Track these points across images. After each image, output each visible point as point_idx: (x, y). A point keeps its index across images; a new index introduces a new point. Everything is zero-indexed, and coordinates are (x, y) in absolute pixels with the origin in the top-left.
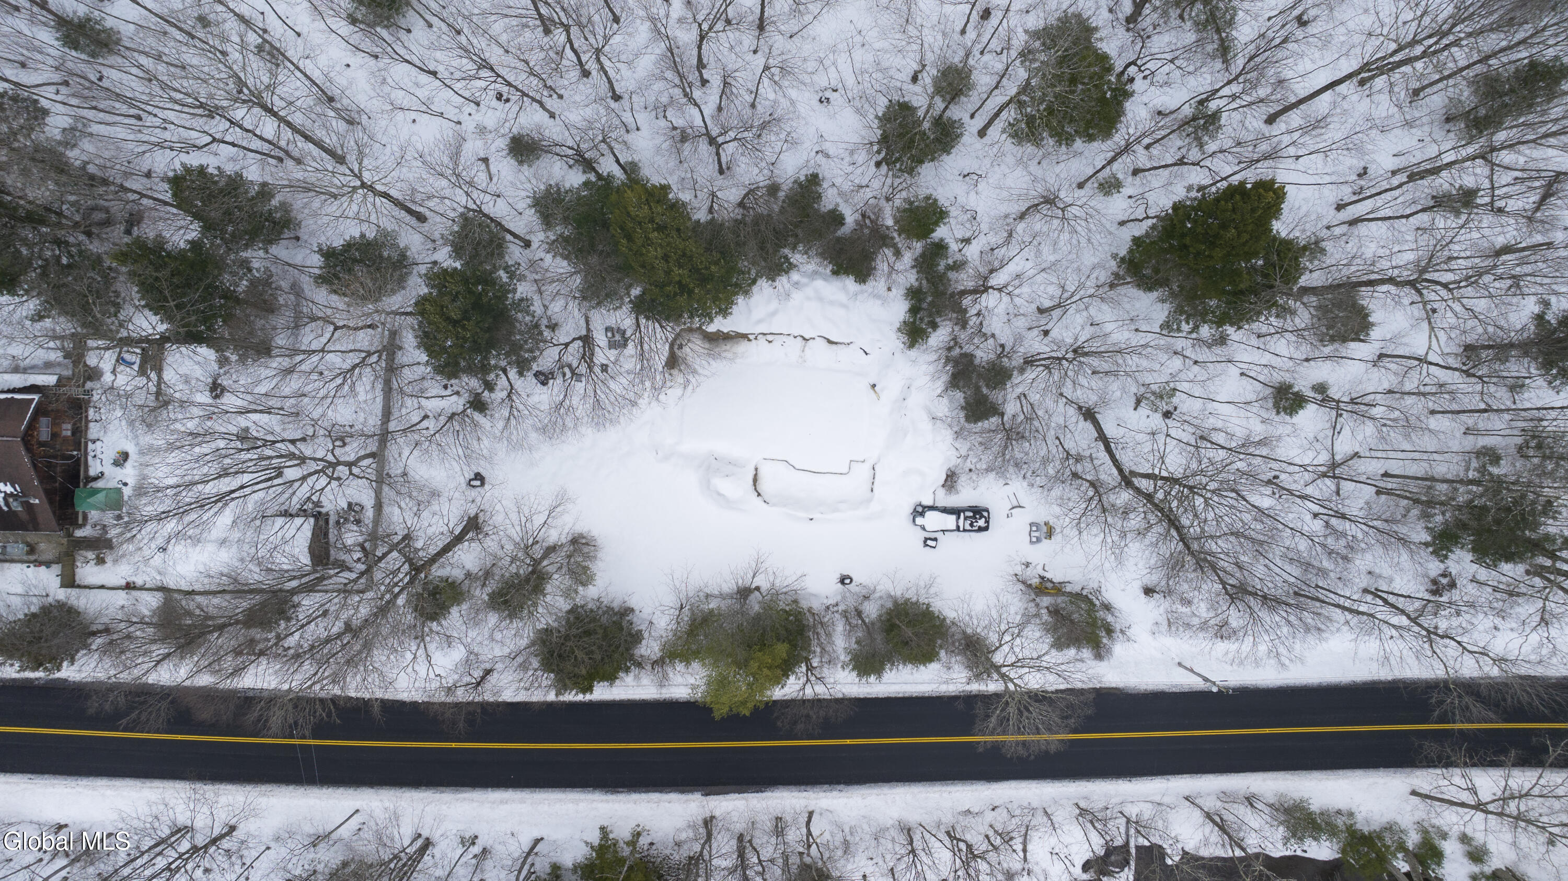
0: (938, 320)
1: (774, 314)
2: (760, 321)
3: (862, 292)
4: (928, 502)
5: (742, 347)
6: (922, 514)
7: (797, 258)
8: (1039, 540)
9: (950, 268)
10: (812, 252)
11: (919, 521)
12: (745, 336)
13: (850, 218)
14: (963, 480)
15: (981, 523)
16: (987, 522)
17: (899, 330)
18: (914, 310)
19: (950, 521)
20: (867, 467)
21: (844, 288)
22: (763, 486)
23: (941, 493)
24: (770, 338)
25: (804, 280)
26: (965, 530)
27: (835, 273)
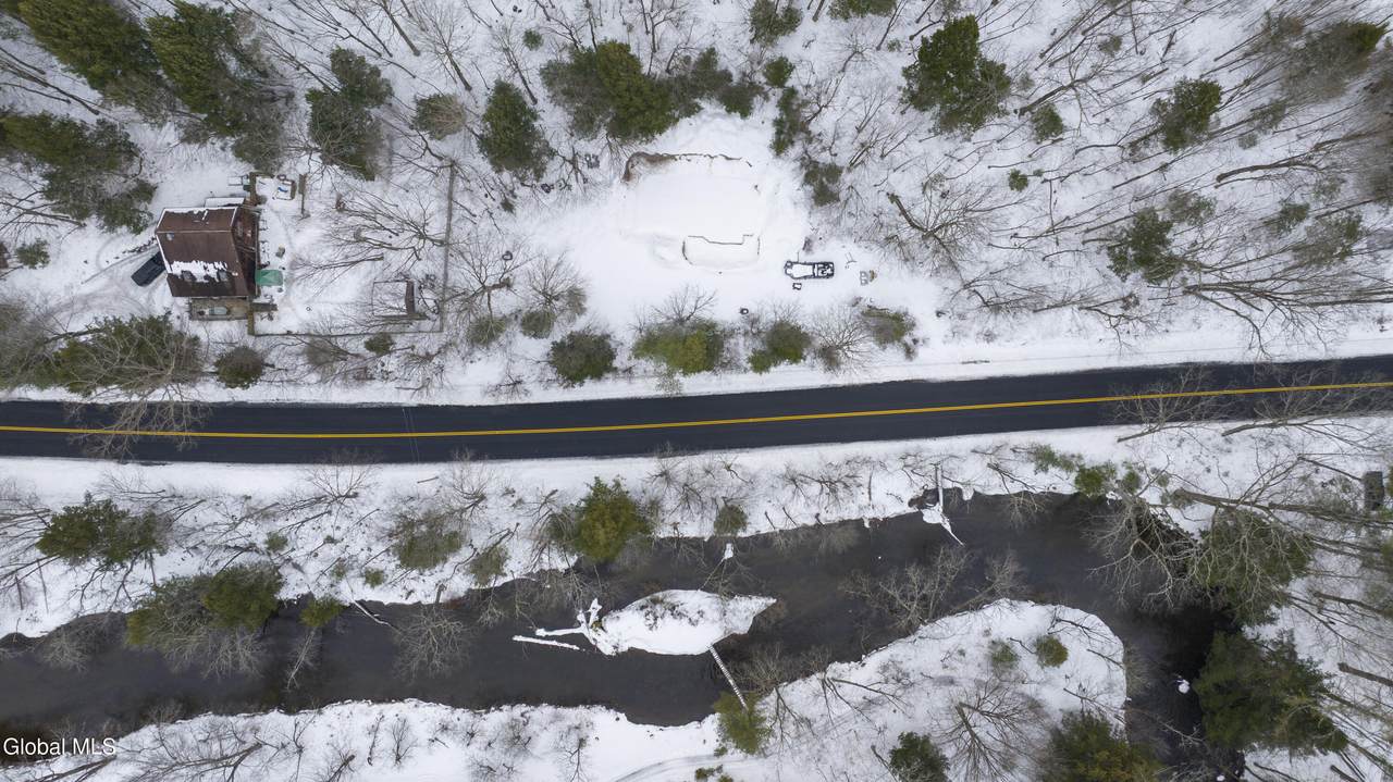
0: (794, 139)
1: (691, 141)
2: (683, 146)
3: (746, 124)
4: (794, 259)
5: (672, 164)
6: (791, 267)
7: (703, 104)
8: (866, 282)
9: (800, 106)
10: (714, 100)
11: (789, 271)
12: (673, 157)
13: (736, 78)
14: (816, 244)
15: (829, 271)
16: (833, 270)
17: (771, 147)
18: (779, 133)
19: (808, 270)
20: (754, 239)
21: (735, 124)
22: (688, 255)
23: (802, 253)
24: (689, 157)
25: (710, 119)
26: (818, 277)
27: (729, 111)
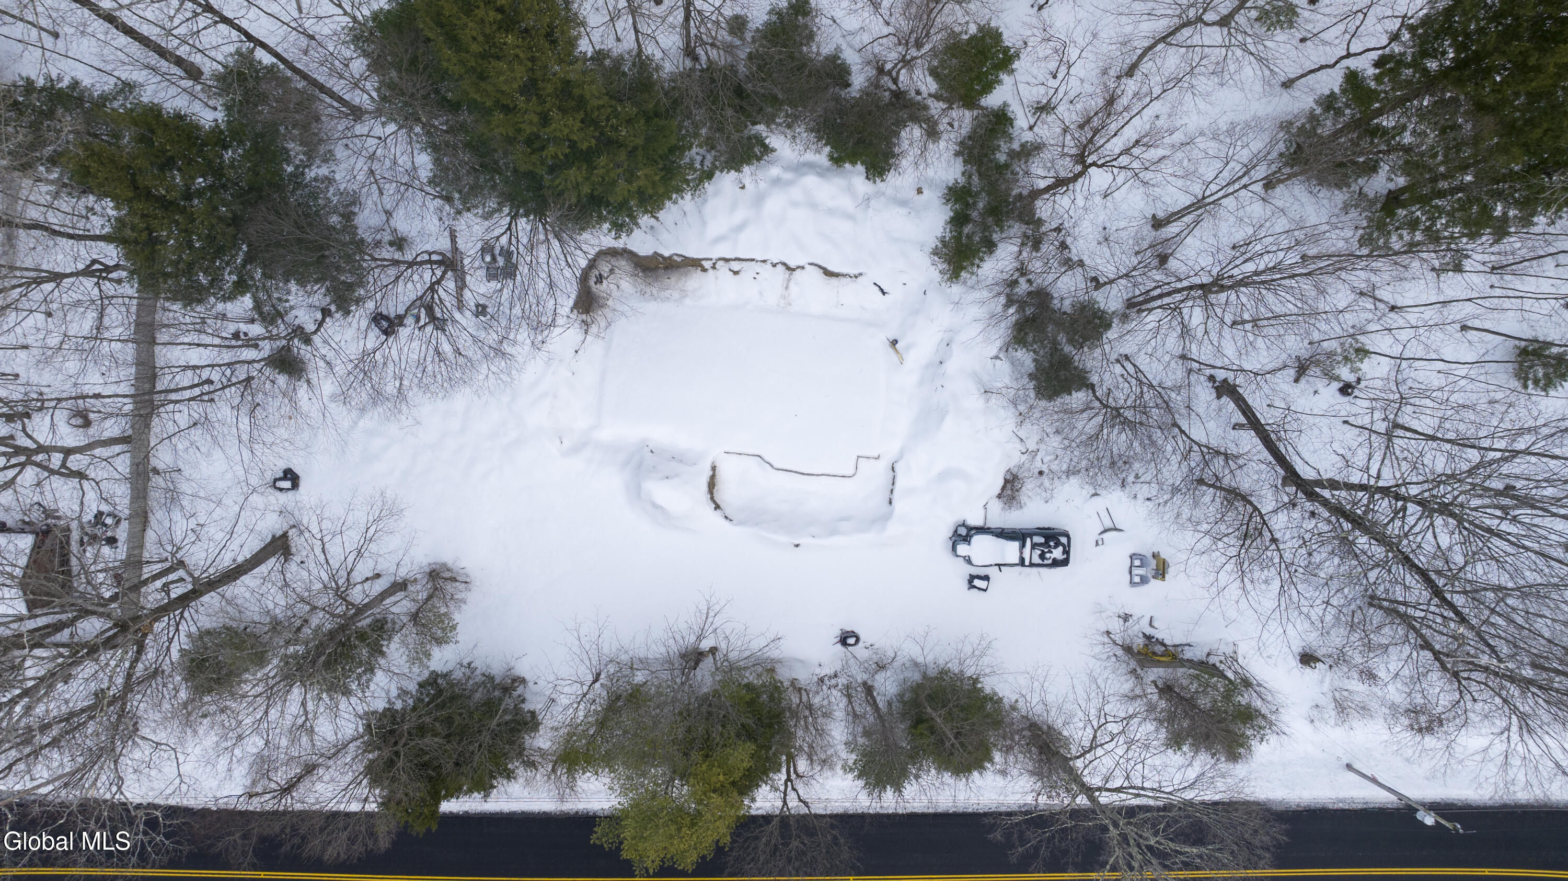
0: (996, 237)
1: (740, 228)
2: (719, 240)
3: (881, 194)
4: (976, 520)
5: (695, 280)
6: (966, 539)
7: (775, 141)
8: (1144, 580)
9: (1014, 155)
10: (800, 129)
11: (962, 549)
12: (696, 264)
13: (859, 80)
14: (1029, 488)
17: (935, 252)
18: (958, 221)
19: (1011, 550)
20: (882, 466)
21: (850, 190)
22: (724, 494)
23: (996, 507)
24: (736, 266)
25: (788, 176)
26: (1032, 565)
27: (837, 161)
